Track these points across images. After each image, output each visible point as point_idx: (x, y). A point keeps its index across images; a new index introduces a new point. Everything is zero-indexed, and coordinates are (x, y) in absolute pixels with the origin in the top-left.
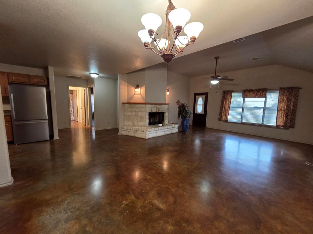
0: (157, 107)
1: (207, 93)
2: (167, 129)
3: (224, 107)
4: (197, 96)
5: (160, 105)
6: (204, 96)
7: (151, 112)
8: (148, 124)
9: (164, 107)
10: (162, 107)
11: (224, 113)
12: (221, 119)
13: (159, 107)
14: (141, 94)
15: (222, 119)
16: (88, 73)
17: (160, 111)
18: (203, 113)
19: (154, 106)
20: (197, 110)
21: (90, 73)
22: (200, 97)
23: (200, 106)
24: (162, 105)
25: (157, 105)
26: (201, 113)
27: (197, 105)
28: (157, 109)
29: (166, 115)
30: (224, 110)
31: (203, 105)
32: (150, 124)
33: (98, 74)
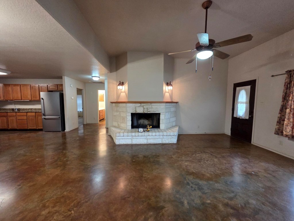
0: (144, 106)
1: (255, 81)
2: (153, 137)
3: (288, 107)
4: (238, 88)
5: (150, 104)
6: (249, 87)
7: (134, 112)
8: (131, 127)
9: (156, 106)
10: (153, 107)
11: (289, 119)
12: (282, 132)
13: (147, 106)
14: (125, 92)
15: (284, 133)
16: (90, 77)
17: (149, 111)
18: (247, 118)
19: (139, 105)
20: (237, 112)
21: (92, 77)
22: (242, 89)
23: (242, 104)
24: (152, 104)
25: (144, 104)
26: (243, 117)
27: (238, 103)
28: (144, 108)
29: (162, 117)
30: (289, 113)
31: (246, 103)
32: (133, 127)
33: (99, 77)
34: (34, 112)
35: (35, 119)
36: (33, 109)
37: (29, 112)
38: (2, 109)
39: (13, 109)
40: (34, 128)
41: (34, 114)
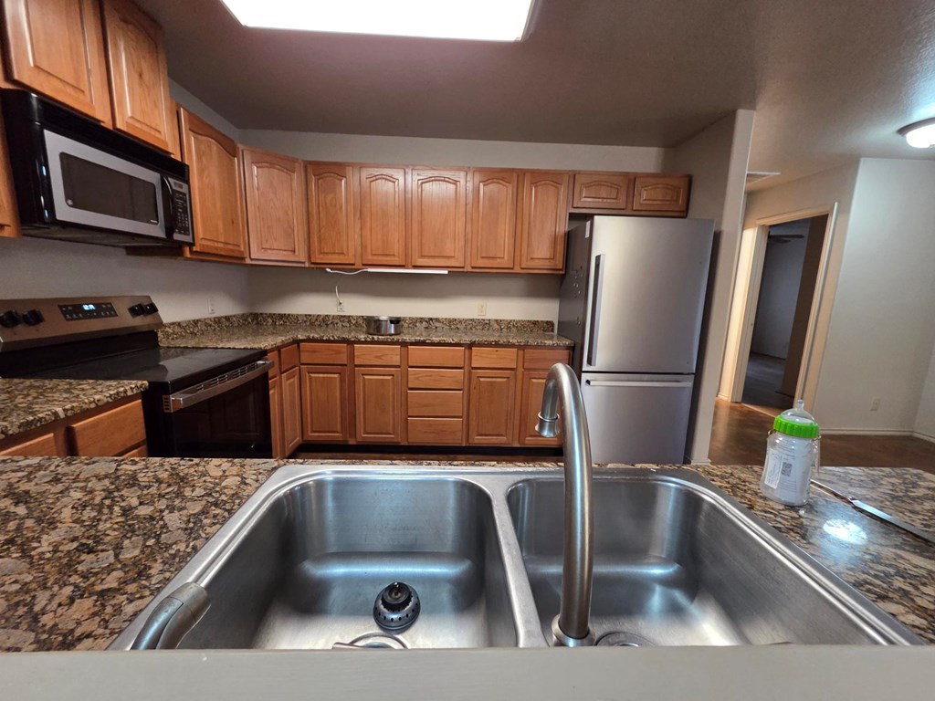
34: (513, 346)
35: (512, 384)
36: (437, 320)
37: (480, 345)
38: (271, 316)
39: (373, 324)
40: (503, 439)
41: (507, 358)
